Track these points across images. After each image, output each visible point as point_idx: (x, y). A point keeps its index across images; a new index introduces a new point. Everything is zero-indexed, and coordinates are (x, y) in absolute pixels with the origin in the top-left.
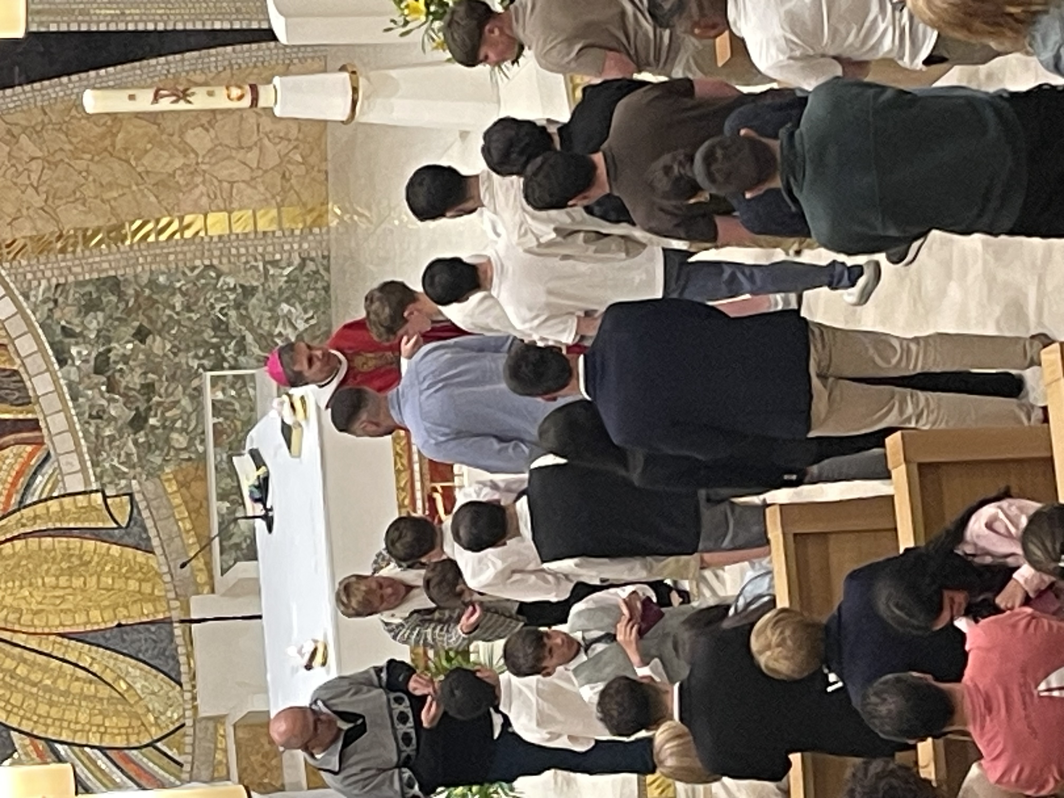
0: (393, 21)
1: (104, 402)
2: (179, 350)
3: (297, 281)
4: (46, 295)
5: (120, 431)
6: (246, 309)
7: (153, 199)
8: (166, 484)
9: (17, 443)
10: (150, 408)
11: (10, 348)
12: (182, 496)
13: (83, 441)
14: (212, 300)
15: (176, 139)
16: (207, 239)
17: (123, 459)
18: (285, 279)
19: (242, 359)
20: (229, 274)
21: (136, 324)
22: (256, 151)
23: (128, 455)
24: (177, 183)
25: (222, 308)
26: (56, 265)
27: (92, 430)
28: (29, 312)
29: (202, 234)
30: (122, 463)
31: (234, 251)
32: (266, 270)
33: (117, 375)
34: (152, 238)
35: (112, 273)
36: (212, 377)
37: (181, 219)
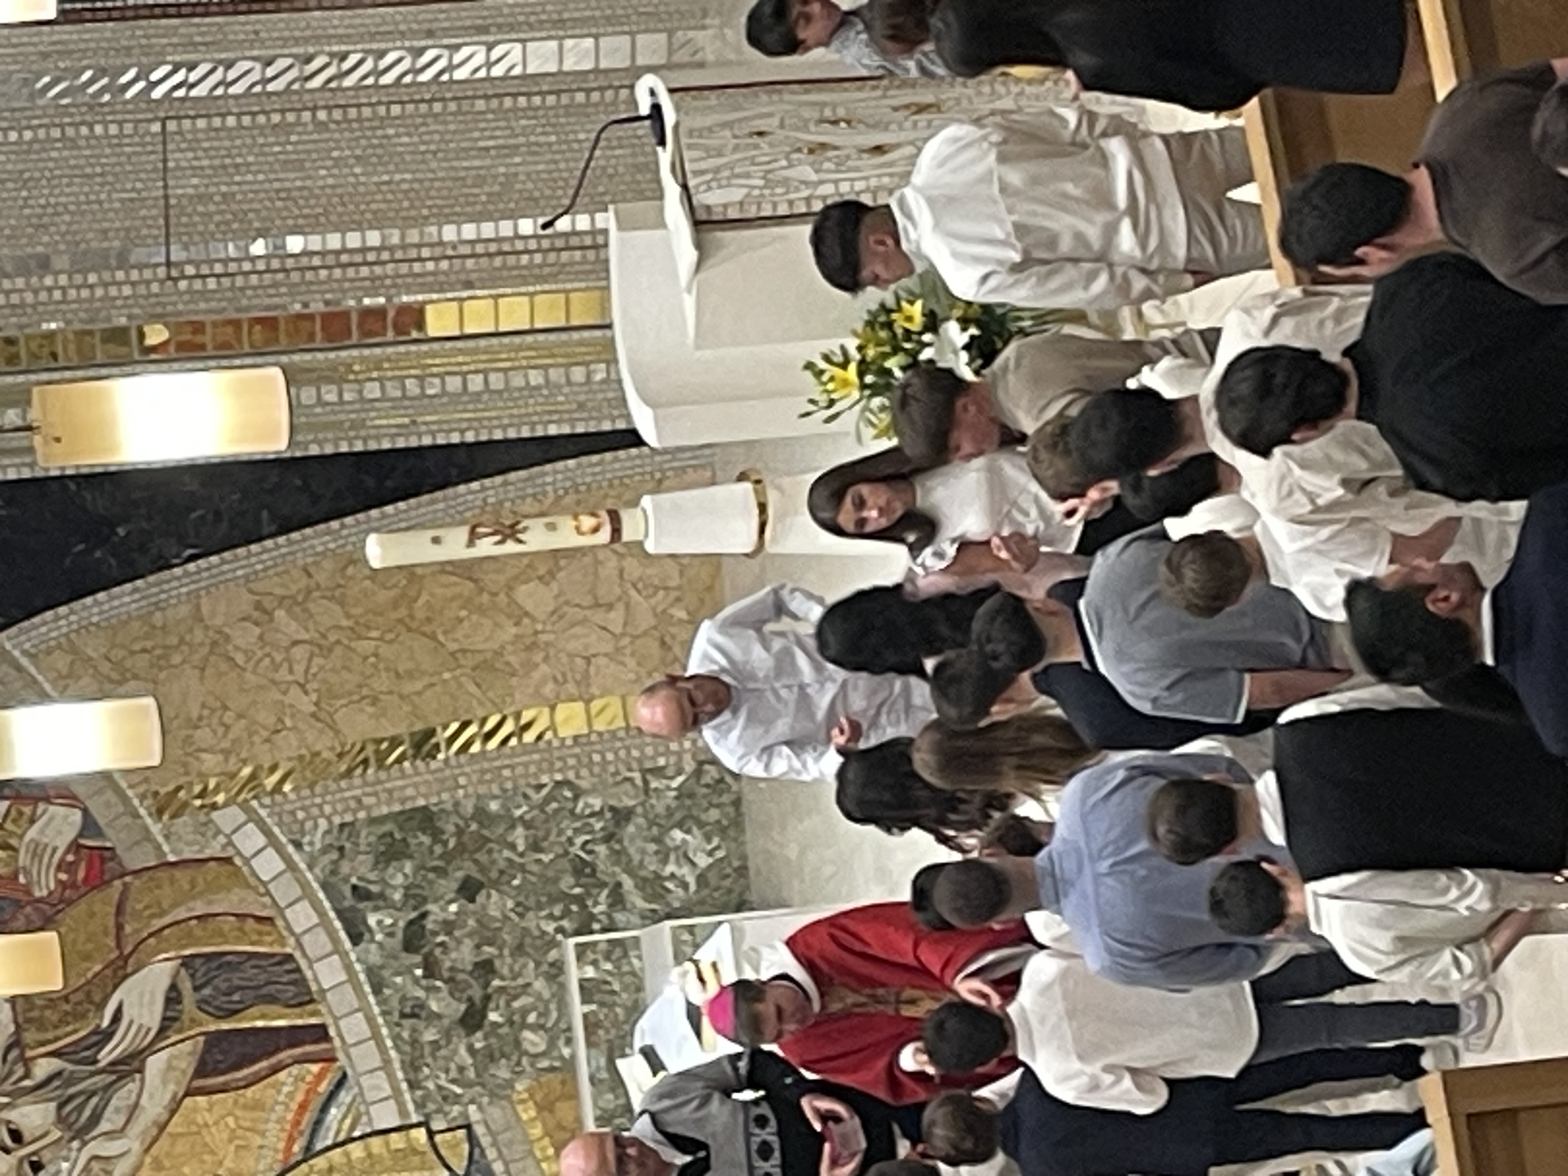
0: (812, 401)
1: (421, 994)
2: (528, 909)
3: (691, 796)
4: (328, 840)
5: (447, 1035)
6: (620, 841)
7: (472, 688)
8: (520, 1108)
9: (298, 1061)
10: (487, 998)
11: (280, 923)
12: (544, 1125)
13: (393, 1053)
14: (570, 833)
15: (502, 598)
16: (556, 743)
17: (453, 1074)
18: (673, 794)
19: (620, 917)
20: (593, 791)
21: (460, 874)
22: (620, 607)
23: (461, 1069)
24: (508, 664)
25: (586, 842)
26: (338, 796)
27: (406, 1035)
28: (303, 866)
29: (549, 735)
30: (453, 1081)
31: (596, 758)
32: (646, 782)
33: (438, 951)
34: (475, 748)
35: (421, 802)
36: (578, 945)
37: (518, 716)
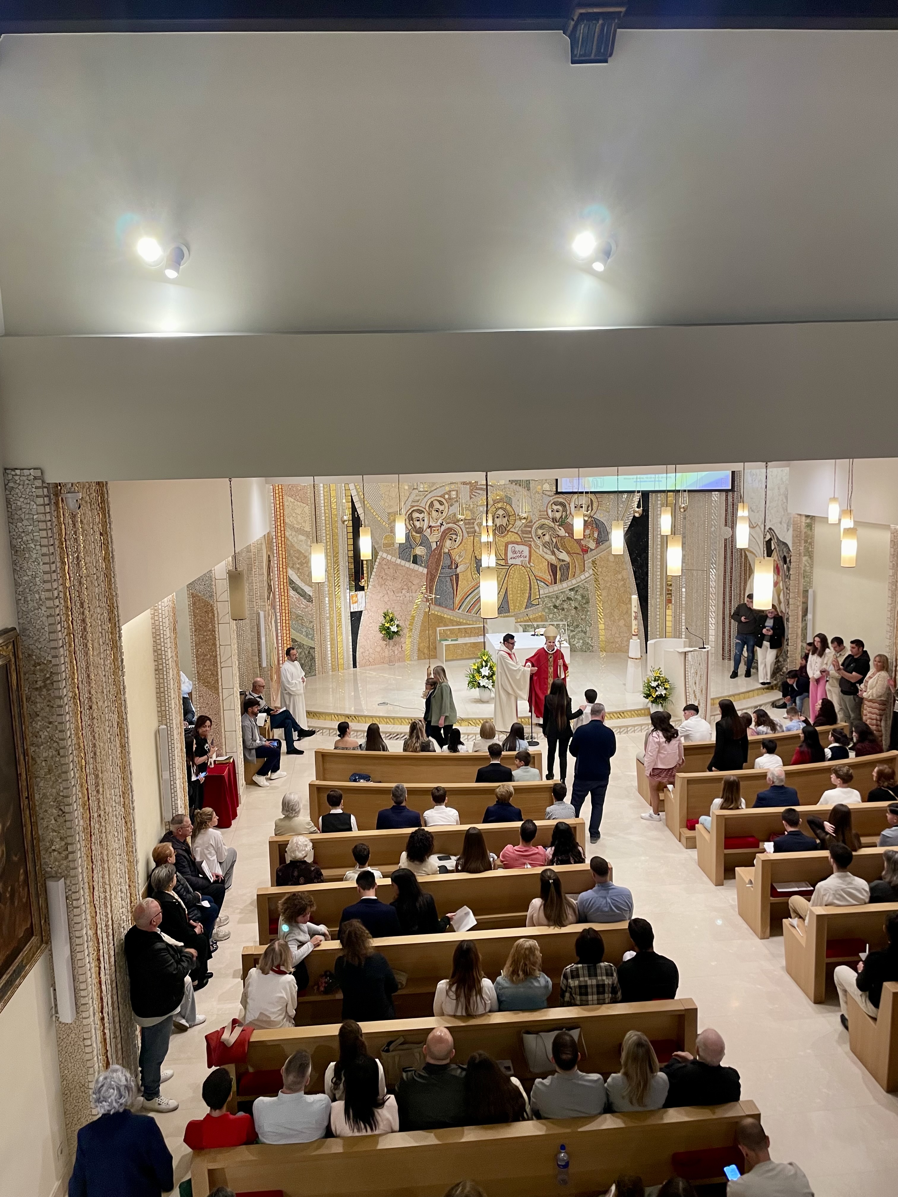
1: (560, 599)
2: (572, 617)
4: (586, 587)
5: (553, 603)
7: (608, 612)
8: (541, 613)
9: (551, 579)
10: (558, 609)
11: (573, 578)
13: (551, 594)
14: (583, 625)
16: (598, 624)
20: (590, 629)
21: (578, 607)
23: (548, 604)
24: (611, 617)
26: (593, 589)
27: (554, 596)
28: (582, 582)
31: (595, 630)
33: (566, 602)
34: (598, 611)
35: (590, 602)
37: (603, 618)
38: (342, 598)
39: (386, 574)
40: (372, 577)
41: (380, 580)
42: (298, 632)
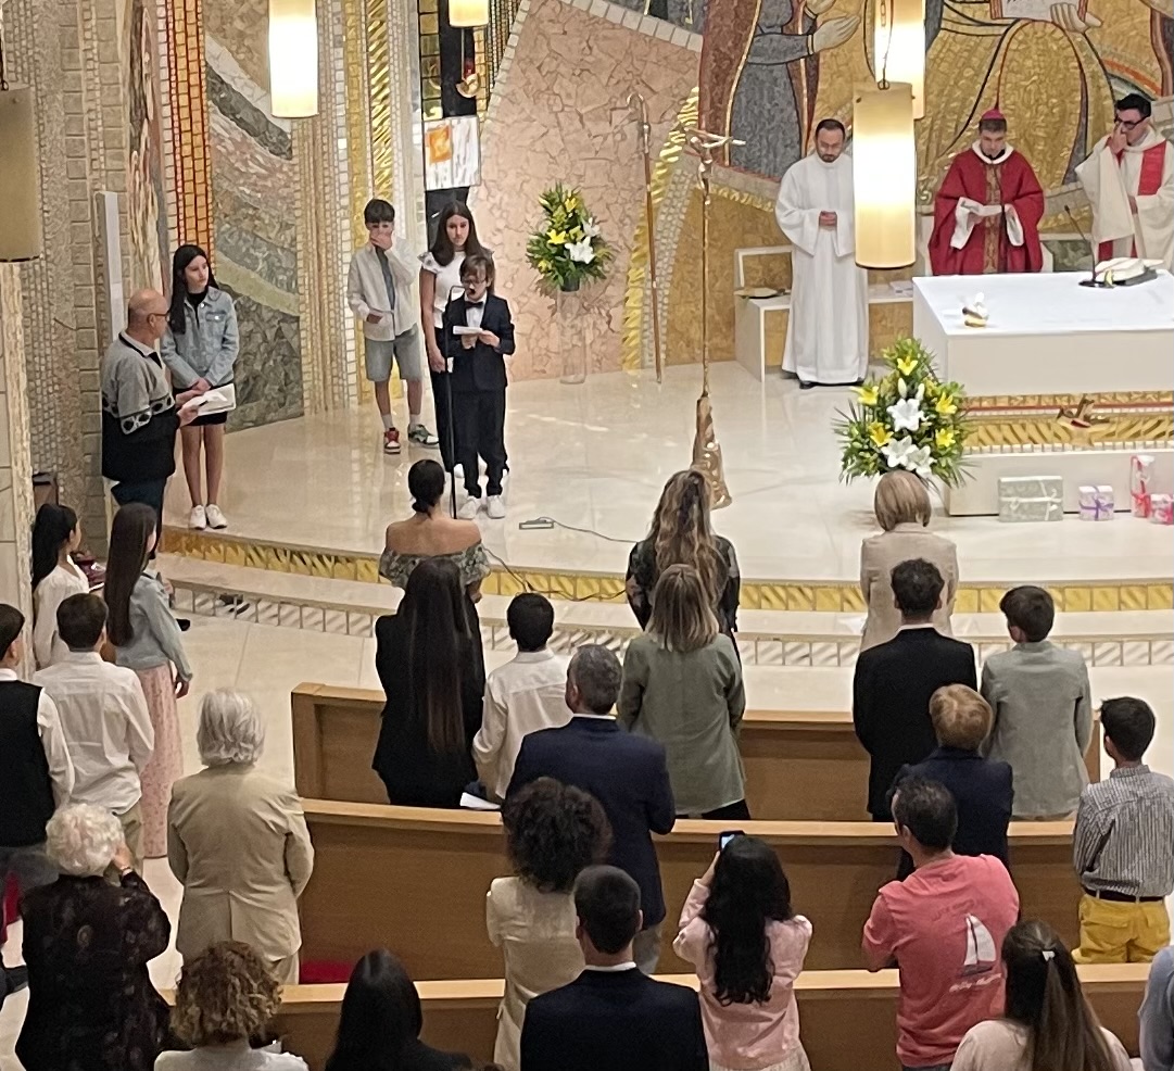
38: (397, 142)
39: (555, 55)
40: (505, 64)
41: (533, 75)
42: (240, 262)
